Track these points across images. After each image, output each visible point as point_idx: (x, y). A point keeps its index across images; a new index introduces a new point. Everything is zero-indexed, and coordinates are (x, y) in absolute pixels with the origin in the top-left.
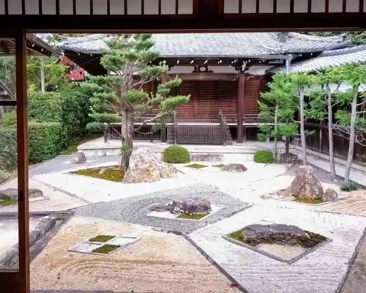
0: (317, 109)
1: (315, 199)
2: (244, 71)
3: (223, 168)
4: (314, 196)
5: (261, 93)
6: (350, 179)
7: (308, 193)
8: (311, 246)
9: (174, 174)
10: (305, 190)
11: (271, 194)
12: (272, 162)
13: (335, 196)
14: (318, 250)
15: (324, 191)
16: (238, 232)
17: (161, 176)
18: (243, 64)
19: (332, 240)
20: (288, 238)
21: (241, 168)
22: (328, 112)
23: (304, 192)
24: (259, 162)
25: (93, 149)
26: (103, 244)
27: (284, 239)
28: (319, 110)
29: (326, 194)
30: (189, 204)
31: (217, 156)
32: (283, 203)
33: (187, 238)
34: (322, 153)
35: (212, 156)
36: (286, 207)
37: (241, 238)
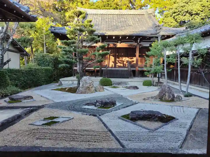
0: (172, 57)
1: (171, 100)
2: (139, 43)
3: (127, 88)
4: (170, 99)
5: (146, 52)
6: (188, 92)
7: (167, 97)
8: (167, 122)
9: (102, 90)
10: (166, 95)
11: (148, 98)
12: (151, 86)
13: (181, 98)
14: (170, 124)
15: (175, 96)
16: (127, 115)
17: (96, 91)
18: (138, 40)
19: (178, 119)
20: (153, 117)
21: (136, 88)
22: (178, 59)
23: (165, 97)
24: (145, 86)
25: (67, 80)
26: (50, 121)
27: (151, 118)
28: (173, 58)
29: (176, 98)
30: (104, 101)
31: (125, 83)
32: (154, 102)
33: (98, 118)
34: (175, 81)
35: (123, 83)
36: (155, 104)
37: (128, 118)
